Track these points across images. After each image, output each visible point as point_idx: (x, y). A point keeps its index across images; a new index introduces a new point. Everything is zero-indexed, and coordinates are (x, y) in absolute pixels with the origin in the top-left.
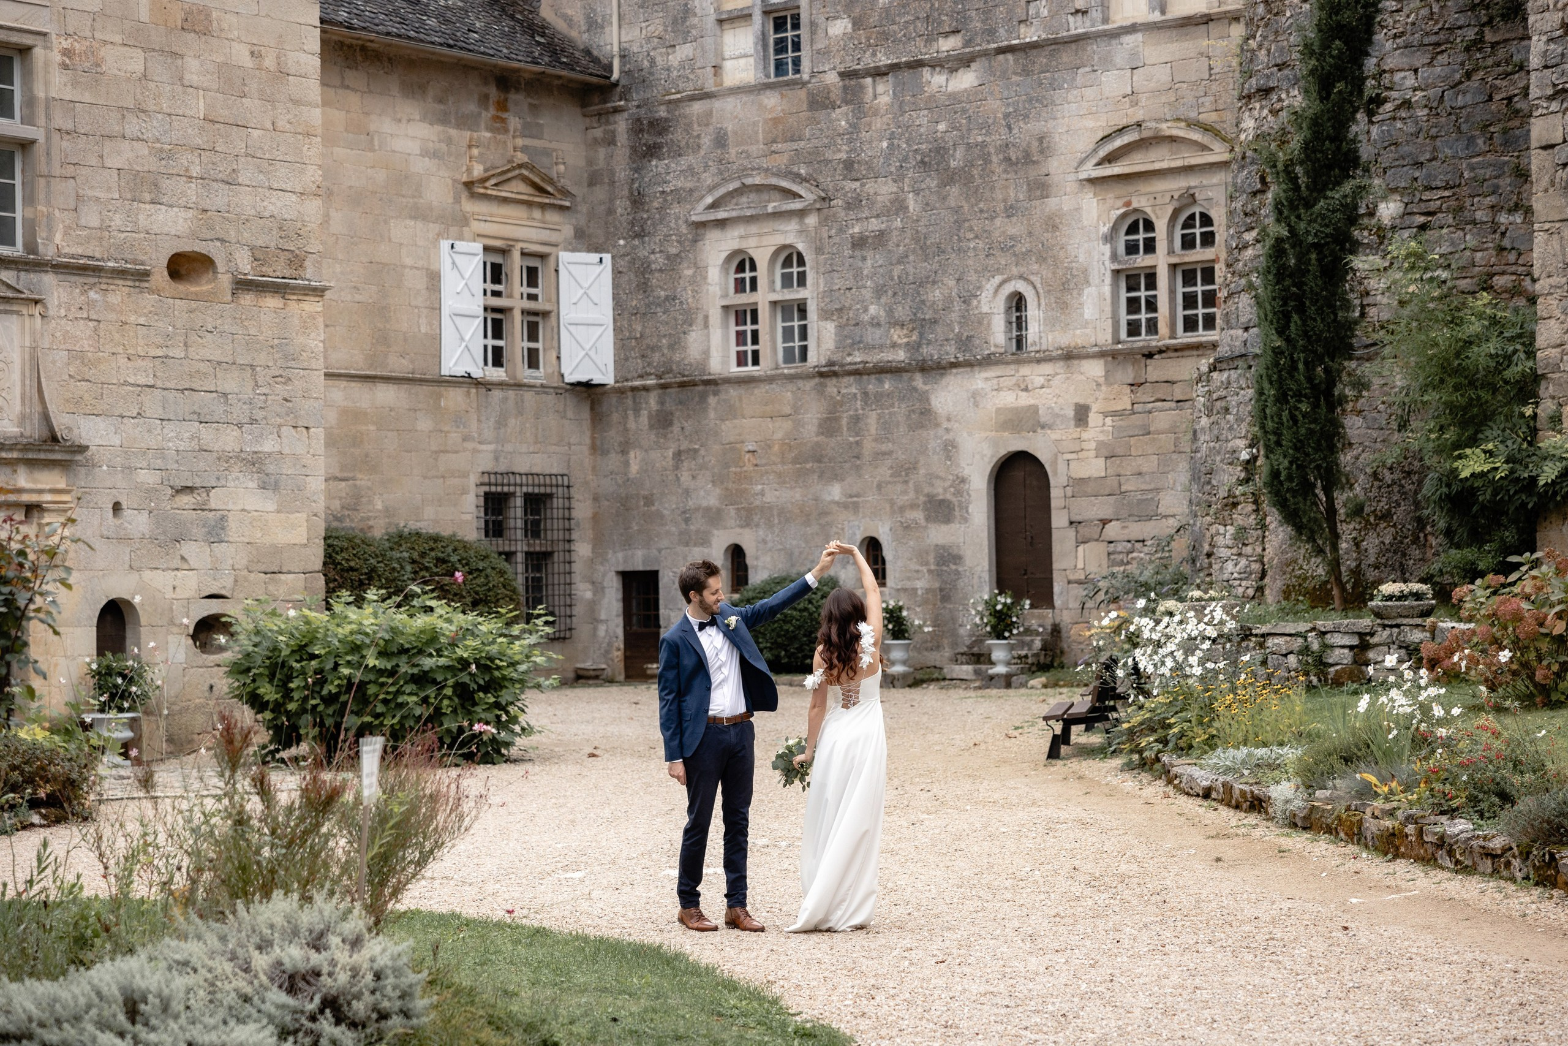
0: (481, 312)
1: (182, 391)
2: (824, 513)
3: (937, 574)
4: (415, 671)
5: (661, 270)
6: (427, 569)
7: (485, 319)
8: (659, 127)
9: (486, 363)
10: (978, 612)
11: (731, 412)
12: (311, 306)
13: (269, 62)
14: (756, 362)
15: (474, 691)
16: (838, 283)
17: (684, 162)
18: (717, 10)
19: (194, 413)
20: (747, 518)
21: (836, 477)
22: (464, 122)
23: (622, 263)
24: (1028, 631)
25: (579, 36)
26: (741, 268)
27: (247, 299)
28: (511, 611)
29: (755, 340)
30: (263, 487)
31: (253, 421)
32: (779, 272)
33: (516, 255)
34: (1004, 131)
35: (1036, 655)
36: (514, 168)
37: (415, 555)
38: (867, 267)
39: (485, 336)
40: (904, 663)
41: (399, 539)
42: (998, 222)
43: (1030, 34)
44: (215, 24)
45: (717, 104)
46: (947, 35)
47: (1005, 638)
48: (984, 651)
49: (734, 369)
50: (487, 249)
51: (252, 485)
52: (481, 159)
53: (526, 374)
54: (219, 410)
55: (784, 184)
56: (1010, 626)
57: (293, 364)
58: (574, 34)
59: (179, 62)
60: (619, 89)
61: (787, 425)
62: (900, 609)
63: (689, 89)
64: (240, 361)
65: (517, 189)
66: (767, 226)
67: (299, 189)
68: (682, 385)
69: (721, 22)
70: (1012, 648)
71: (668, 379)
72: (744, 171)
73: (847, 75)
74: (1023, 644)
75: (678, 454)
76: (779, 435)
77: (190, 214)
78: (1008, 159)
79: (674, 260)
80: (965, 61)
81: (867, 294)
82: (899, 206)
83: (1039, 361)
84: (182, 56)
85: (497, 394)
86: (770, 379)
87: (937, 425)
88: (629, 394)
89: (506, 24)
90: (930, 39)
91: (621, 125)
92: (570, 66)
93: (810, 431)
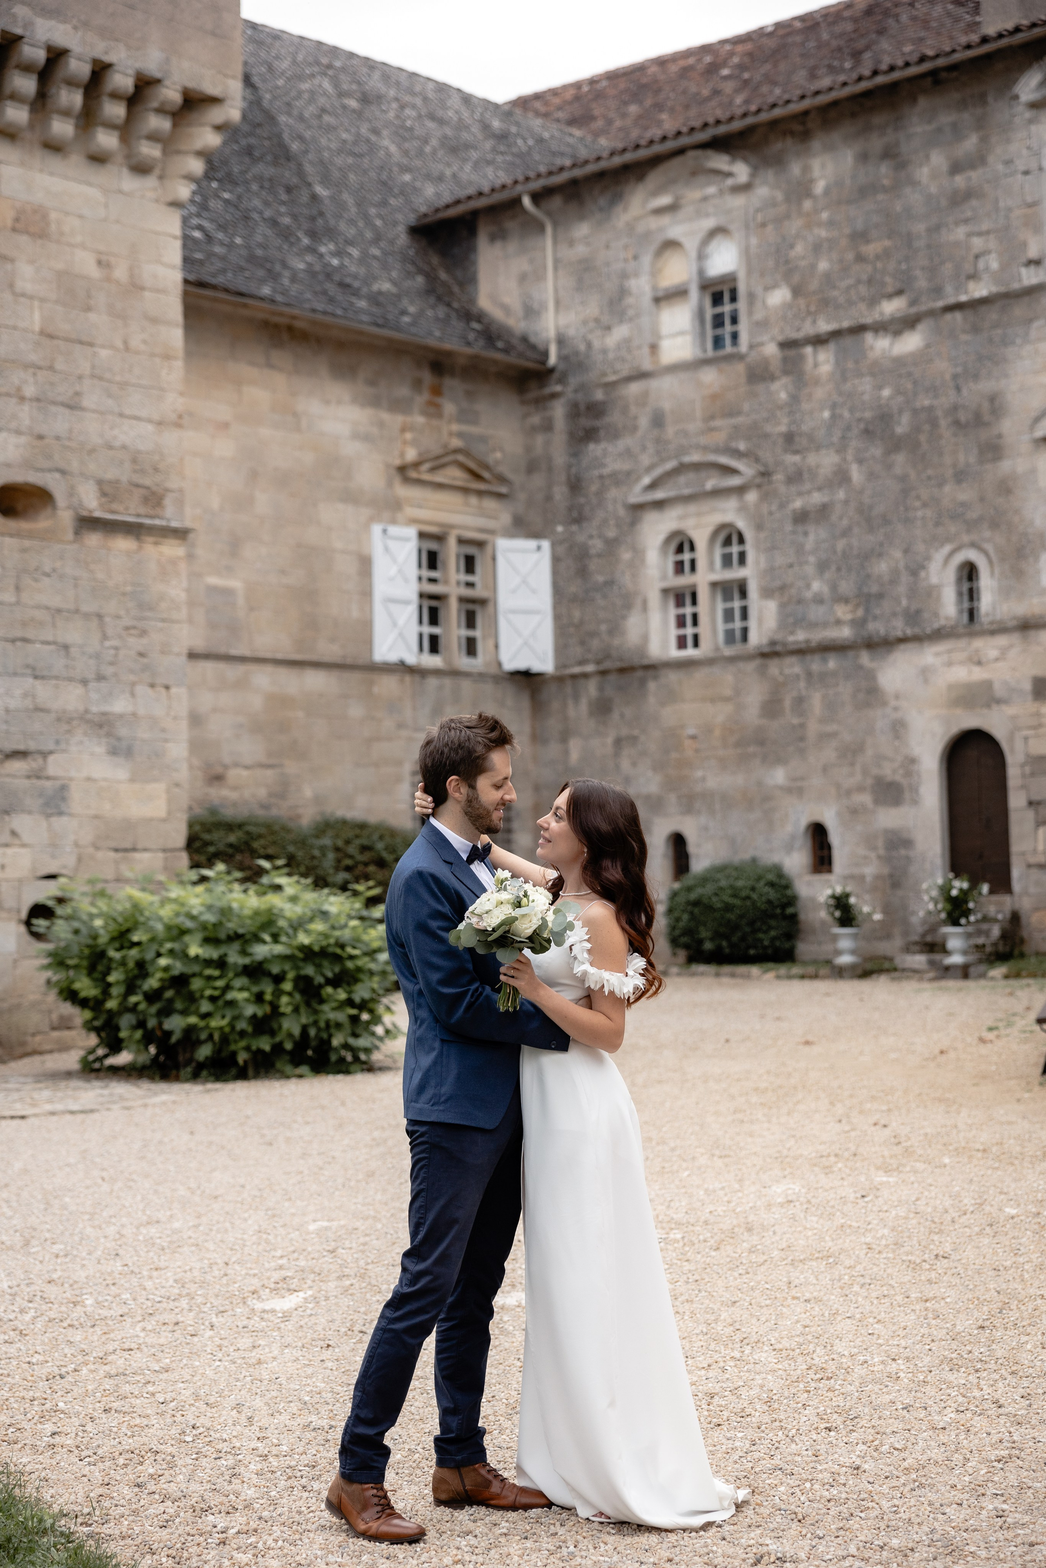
0: (414, 597)
1: (13, 641)
2: (767, 798)
3: (886, 860)
4: (247, 961)
5: (599, 556)
6: (351, 857)
7: (421, 608)
8: (596, 410)
9: (421, 649)
10: (932, 899)
11: (671, 697)
12: (172, 549)
13: (120, 273)
14: (696, 644)
15: (321, 986)
16: (780, 560)
17: (623, 443)
18: (655, 288)
19: (27, 666)
20: (689, 804)
21: (780, 760)
22: (398, 406)
23: (561, 550)
24: (985, 919)
25: (516, 324)
26: (680, 550)
27: (93, 539)
28: (370, 888)
29: (695, 622)
30: (113, 752)
31: (100, 678)
32: (718, 552)
33: (452, 542)
34: (952, 393)
35: (995, 944)
36: (447, 454)
37: (340, 843)
38: (810, 543)
39: (421, 622)
40: (853, 952)
41: (326, 826)
42: (947, 489)
43: (979, 290)
44: (53, 227)
45: (654, 384)
46: (890, 296)
47: (959, 925)
48: (938, 939)
49: (675, 653)
50: (422, 535)
51: (100, 750)
52: (414, 443)
53: (464, 662)
54: (59, 663)
55: (724, 460)
56: (967, 913)
57: (148, 614)
58: (511, 322)
59: (9, 267)
60: (556, 376)
61: (728, 708)
62: (847, 896)
63: (625, 370)
64: (85, 608)
65: (454, 475)
66: (705, 506)
67: (156, 417)
68: (622, 671)
69: (657, 300)
70: (969, 936)
71: (607, 665)
72: (683, 450)
73: (787, 345)
74: (979, 933)
75: (618, 742)
76: (720, 719)
77: (23, 440)
78: (957, 423)
79: (612, 544)
80: (908, 323)
81: (810, 570)
82: (842, 477)
83: (993, 633)
84: (12, 260)
85: (432, 682)
86: (709, 662)
87: (884, 704)
88: (569, 683)
89: (441, 311)
90: (873, 302)
91: (559, 411)
92: (506, 351)
93: (752, 713)
